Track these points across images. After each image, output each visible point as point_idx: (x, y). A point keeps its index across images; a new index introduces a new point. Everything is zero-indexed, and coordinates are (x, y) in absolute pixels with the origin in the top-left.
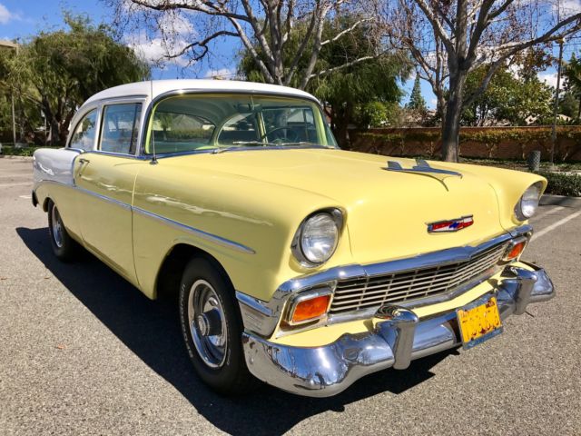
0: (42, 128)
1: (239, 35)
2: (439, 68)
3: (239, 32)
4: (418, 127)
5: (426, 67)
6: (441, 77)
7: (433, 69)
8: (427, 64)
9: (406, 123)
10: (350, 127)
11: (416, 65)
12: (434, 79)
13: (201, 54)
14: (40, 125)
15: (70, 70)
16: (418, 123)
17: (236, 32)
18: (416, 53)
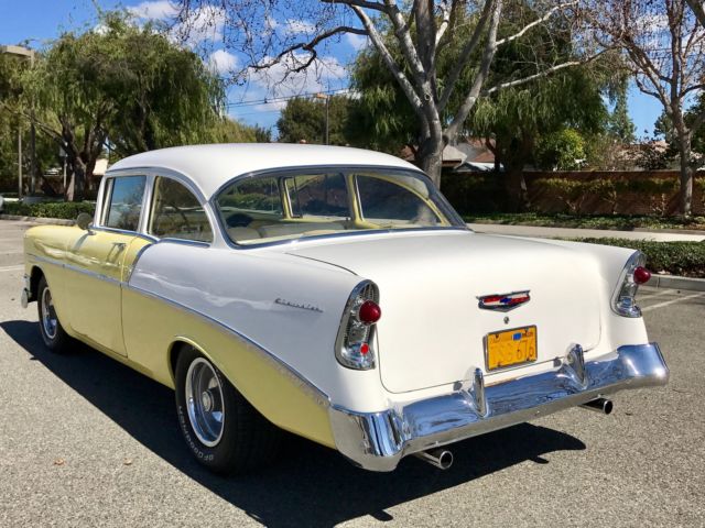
0: (54, 170)
1: (366, 32)
2: (676, 77)
3: (367, 28)
4: (637, 169)
5: (654, 76)
6: (678, 90)
7: (667, 79)
8: (656, 72)
9: (617, 162)
10: (527, 169)
11: (636, 73)
12: (668, 95)
13: (304, 63)
14: (52, 166)
15: (105, 88)
16: (637, 163)
17: (362, 28)
18: (638, 54)
